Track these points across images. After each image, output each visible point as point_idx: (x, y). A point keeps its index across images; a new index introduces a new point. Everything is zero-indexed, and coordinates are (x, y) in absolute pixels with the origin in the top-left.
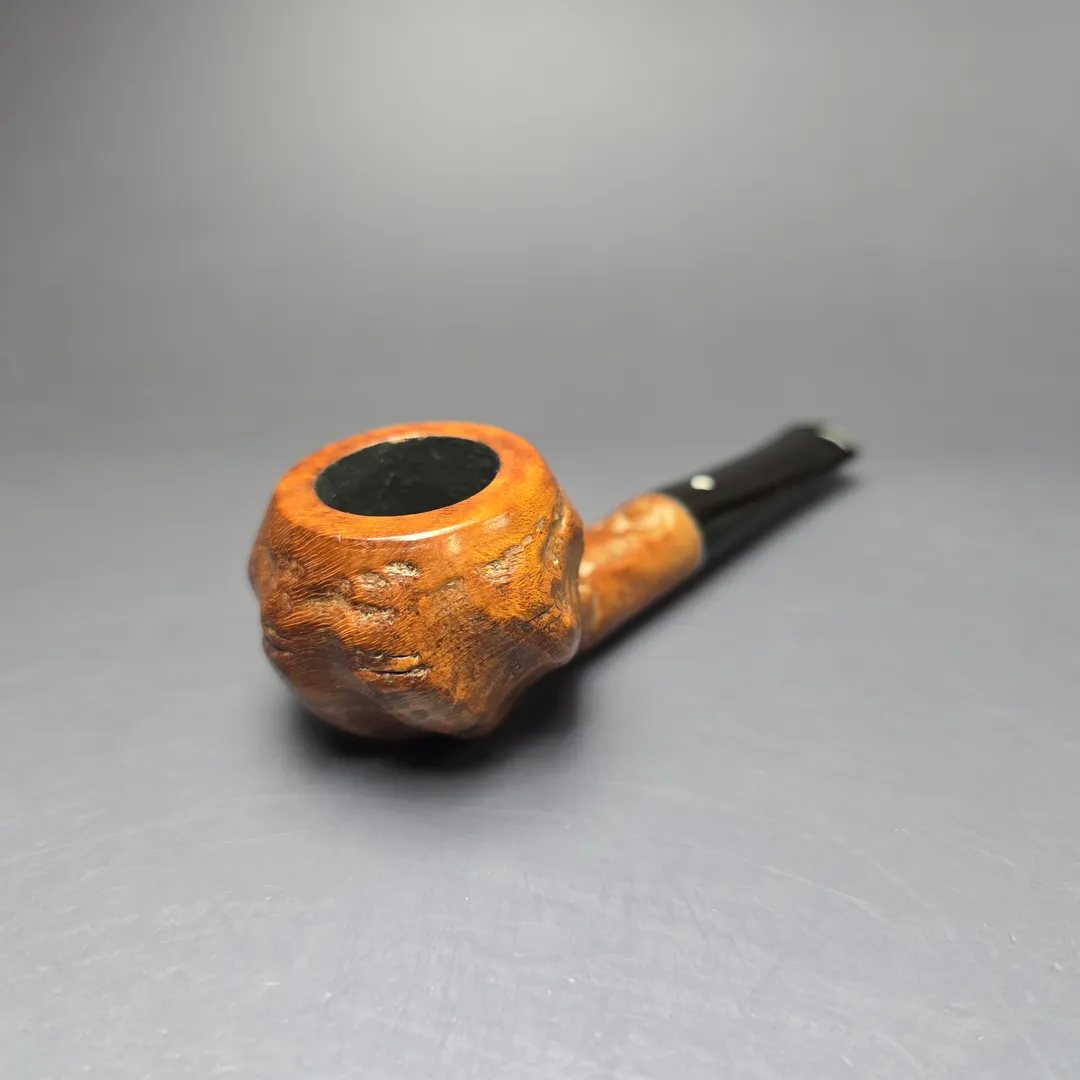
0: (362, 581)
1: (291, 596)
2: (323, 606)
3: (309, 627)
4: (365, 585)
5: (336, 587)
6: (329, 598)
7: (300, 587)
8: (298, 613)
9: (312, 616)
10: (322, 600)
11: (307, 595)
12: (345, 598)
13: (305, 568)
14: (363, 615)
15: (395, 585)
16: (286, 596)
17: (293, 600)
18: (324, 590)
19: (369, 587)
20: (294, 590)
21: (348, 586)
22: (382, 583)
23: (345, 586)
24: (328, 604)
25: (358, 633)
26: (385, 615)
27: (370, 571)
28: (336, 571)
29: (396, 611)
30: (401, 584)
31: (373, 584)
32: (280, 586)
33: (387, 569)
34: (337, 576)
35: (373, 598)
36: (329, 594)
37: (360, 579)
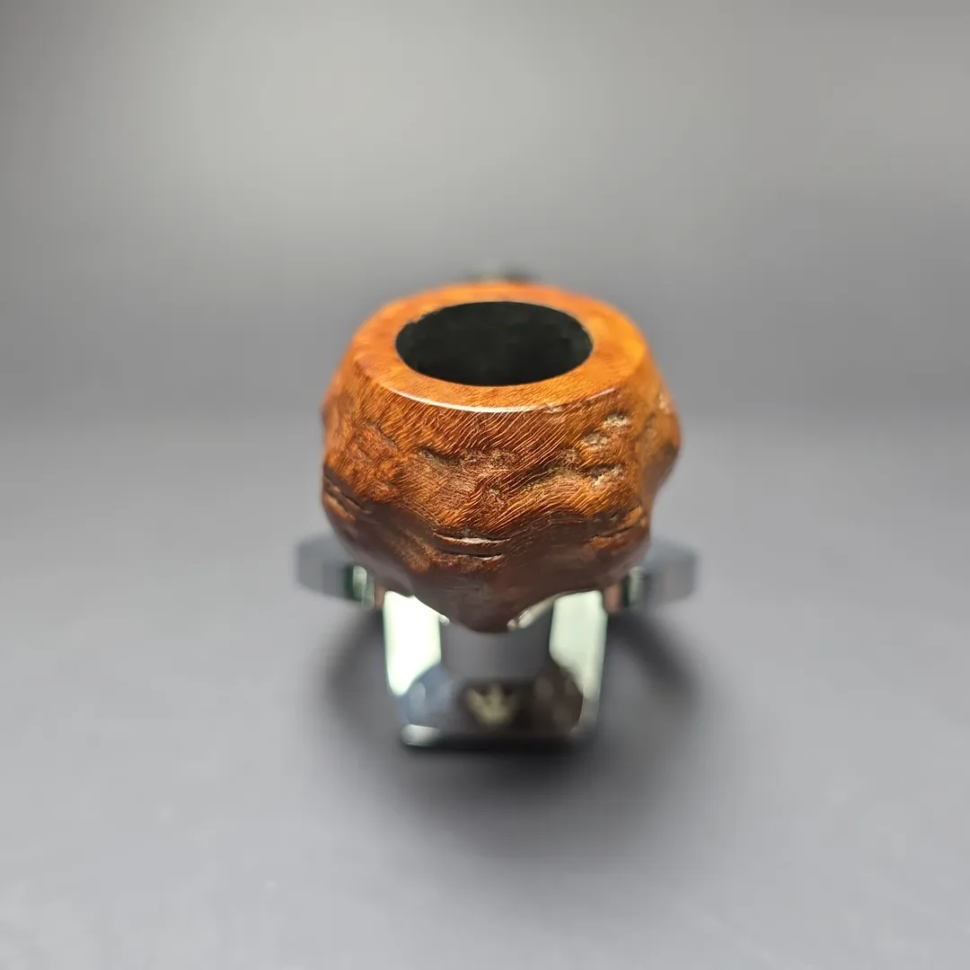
0: (586, 444)
1: (501, 490)
2: (544, 487)
3: (533, 515)
4: (591, 448)
5: (560, 460)
6: (549, 476)
7: (513, 475)
8: (514, 505)
9: (533, 502)
10: (542, 481)
11: (524, 481)
12: (573, 469)
13: (515, 452)
14: (594, 480)
15: (616, 439)
16: (493, 493)
17: (505, 493)
18: (546, 469)
19: (595, 449)
20: (503, 482)
21: (574, 456)
22: (604, 441)
23: (571, 457)
24: (550, 482)
25: (597, 499)
26: (615, 471)
27: (591, 432)
28: (558, 442)
29: (623, 464)
30: (620, 436)
31: (596, 444)
32: (480, 484)
33: (605, 425)
34: (560, 447)
35: (602, 459)
36: (550, 471)
37: (583, 443)
